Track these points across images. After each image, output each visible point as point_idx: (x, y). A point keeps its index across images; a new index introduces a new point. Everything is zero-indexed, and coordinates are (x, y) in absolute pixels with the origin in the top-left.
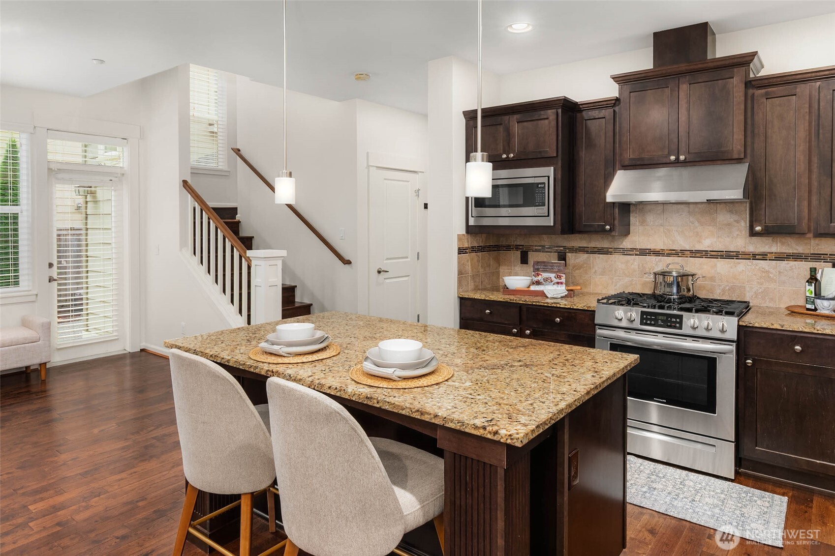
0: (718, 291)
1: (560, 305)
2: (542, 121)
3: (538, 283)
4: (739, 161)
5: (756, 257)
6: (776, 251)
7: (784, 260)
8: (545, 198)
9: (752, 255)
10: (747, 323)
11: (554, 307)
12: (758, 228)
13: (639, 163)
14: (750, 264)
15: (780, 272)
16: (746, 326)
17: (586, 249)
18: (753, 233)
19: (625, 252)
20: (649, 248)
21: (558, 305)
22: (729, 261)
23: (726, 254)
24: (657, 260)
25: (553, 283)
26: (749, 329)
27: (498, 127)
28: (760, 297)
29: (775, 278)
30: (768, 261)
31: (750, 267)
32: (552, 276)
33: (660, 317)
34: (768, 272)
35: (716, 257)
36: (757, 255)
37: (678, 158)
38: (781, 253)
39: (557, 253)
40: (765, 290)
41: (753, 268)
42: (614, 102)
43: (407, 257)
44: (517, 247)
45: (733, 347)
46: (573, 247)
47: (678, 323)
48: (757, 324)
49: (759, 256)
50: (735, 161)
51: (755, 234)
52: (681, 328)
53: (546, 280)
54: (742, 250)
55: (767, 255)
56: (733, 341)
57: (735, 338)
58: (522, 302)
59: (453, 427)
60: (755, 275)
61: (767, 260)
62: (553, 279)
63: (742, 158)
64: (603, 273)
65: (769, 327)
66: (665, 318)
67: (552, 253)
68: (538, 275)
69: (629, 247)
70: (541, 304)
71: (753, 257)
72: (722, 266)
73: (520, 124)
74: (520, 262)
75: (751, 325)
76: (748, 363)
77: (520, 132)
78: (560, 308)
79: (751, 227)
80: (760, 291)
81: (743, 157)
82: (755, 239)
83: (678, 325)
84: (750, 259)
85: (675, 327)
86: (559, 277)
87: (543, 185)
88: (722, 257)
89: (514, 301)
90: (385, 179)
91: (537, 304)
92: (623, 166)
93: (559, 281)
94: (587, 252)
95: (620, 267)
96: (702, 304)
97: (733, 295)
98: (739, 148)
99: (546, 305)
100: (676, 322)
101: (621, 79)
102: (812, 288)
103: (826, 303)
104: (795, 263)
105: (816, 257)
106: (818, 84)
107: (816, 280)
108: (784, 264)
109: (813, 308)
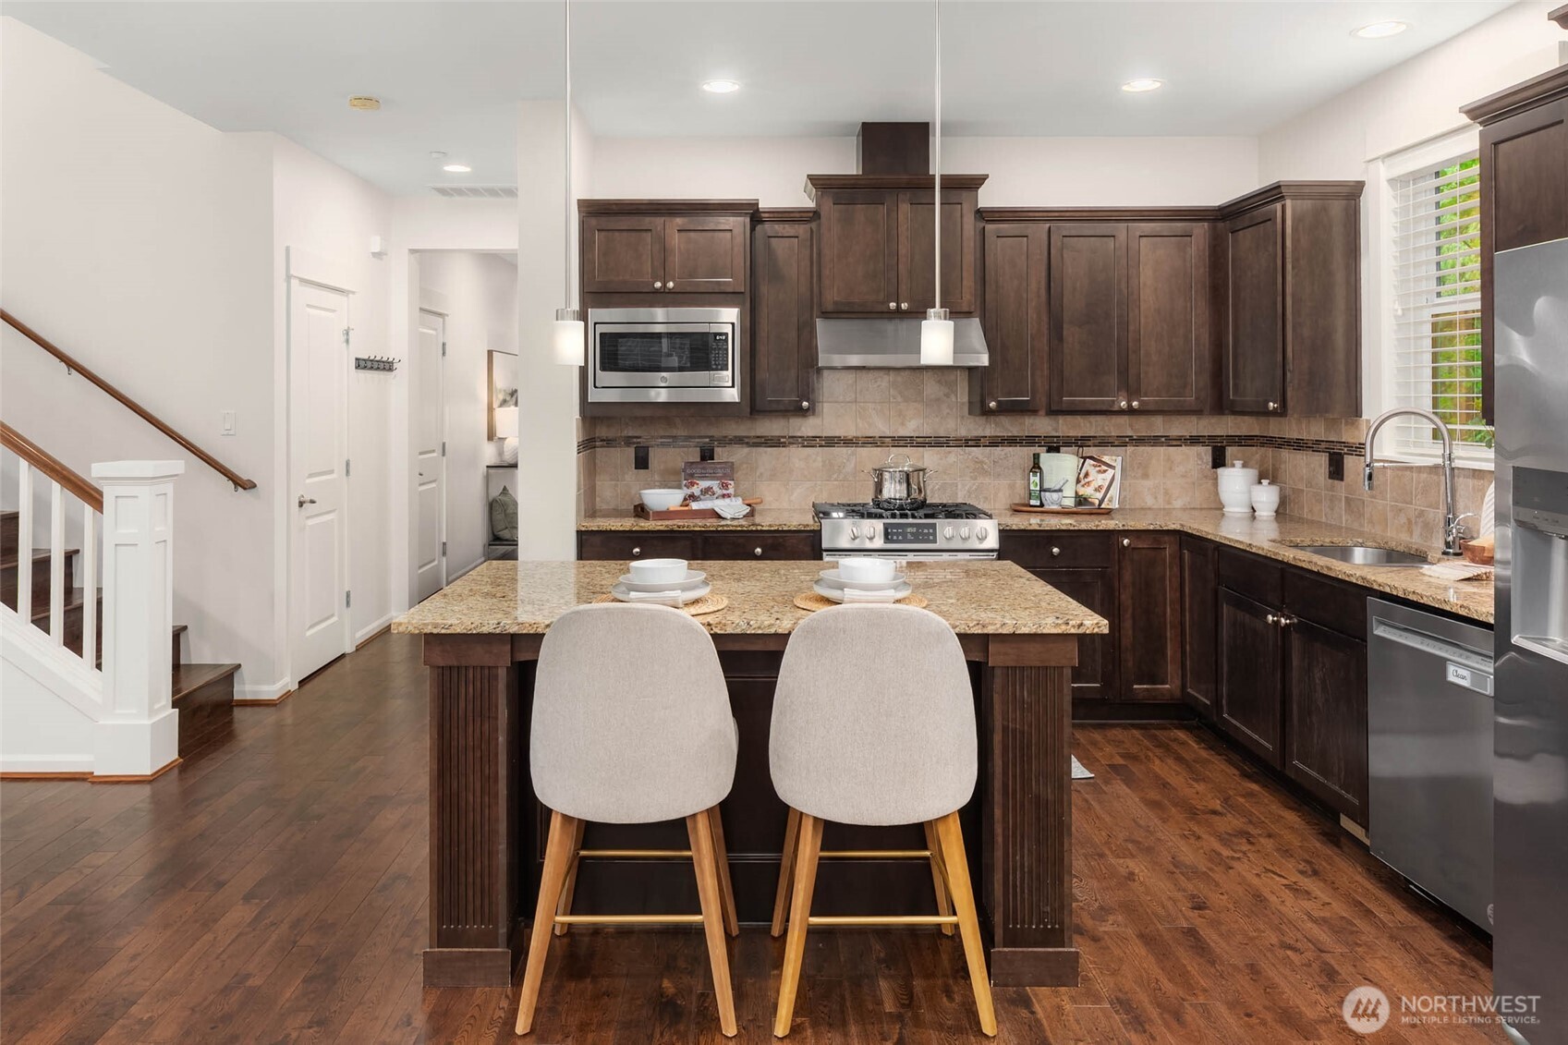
1: (762, 526)
2: (721, 234)
3: (693, 497)
4: (967, 314)
5: (968, 443)
6: (990, 434)
7: (999, 446)
8: (727, 358)
9: (966, 440)
10: (1005, 526)
11: (752, 531)
12: (992, 405)
13: (846, 309)
14: (962, 453)
15: (995, 462)
17: (746, 440)
18: (986, 412)
19: (810, 442)
20: (837, 435)
21: (759, 528)
22: (937, 450)
23: (934, 440)
24: (849, 452)
25: (716, 496)
27: (644, 234)
28: (975, 496)
29: (989, 469)
30: (982, 448)
31: (962, 457)
32: (714, 484)
33: (909, 530)
34: (982, 462)
35: (922, 445)
37: (898, 306)
38: (996, 436)
39: (698, 449)
40: (978, 486)
41: (966, 457)
42: (811, 215)
43: (331, 472)
44: (628, 441)
46: (726, 437)
47: (931, 534)
48: (1017, 527)
50: (962, 315)
51: (988, 411)
52: (935, 541)
53: (707, 491)
54: (952, 435)
57: (1001, 545)
58: (699, 529)
59: (1027, 632)
60: (968, 467)
61: (980, 446)
62: (716, 489)
63: (972, 310)
64: (773, 477)
65: (1027, 529)
66: (914, 530)
67: (690, 449)
68: (692, 484)
69: (810, 434)
70: (731, 528)
71: (965, 443)
72: (931, 458)
73: (683, 234)
74: (634, 466)
77: (682, 247)
78: (761, 531)
79: (984, 404)
80: (973, 488)
81: (974, 311)
83: (931, 538)
84: (962, 446)
85: (928, 541)
86: (725, 486)
87: (724, 337)
88: (929, 445)
89: (685, 529)
90: (308, 306)
91: (725, 528)
92: (823, 313)
93: (725, 492)
94: (748, 444)
95: (797, 465)
97: (945, 497)
98: (969, 299)
99: (739, 529)
100: (929, 534)
101: (821, 182)
102: (1037, 479)
103: (1055, 496)
104: (1011, 448)
105: (1031, 441)
106: (1048, 225)
107: (1040, 468)
108: (999, 451)
109: (1038, 504)
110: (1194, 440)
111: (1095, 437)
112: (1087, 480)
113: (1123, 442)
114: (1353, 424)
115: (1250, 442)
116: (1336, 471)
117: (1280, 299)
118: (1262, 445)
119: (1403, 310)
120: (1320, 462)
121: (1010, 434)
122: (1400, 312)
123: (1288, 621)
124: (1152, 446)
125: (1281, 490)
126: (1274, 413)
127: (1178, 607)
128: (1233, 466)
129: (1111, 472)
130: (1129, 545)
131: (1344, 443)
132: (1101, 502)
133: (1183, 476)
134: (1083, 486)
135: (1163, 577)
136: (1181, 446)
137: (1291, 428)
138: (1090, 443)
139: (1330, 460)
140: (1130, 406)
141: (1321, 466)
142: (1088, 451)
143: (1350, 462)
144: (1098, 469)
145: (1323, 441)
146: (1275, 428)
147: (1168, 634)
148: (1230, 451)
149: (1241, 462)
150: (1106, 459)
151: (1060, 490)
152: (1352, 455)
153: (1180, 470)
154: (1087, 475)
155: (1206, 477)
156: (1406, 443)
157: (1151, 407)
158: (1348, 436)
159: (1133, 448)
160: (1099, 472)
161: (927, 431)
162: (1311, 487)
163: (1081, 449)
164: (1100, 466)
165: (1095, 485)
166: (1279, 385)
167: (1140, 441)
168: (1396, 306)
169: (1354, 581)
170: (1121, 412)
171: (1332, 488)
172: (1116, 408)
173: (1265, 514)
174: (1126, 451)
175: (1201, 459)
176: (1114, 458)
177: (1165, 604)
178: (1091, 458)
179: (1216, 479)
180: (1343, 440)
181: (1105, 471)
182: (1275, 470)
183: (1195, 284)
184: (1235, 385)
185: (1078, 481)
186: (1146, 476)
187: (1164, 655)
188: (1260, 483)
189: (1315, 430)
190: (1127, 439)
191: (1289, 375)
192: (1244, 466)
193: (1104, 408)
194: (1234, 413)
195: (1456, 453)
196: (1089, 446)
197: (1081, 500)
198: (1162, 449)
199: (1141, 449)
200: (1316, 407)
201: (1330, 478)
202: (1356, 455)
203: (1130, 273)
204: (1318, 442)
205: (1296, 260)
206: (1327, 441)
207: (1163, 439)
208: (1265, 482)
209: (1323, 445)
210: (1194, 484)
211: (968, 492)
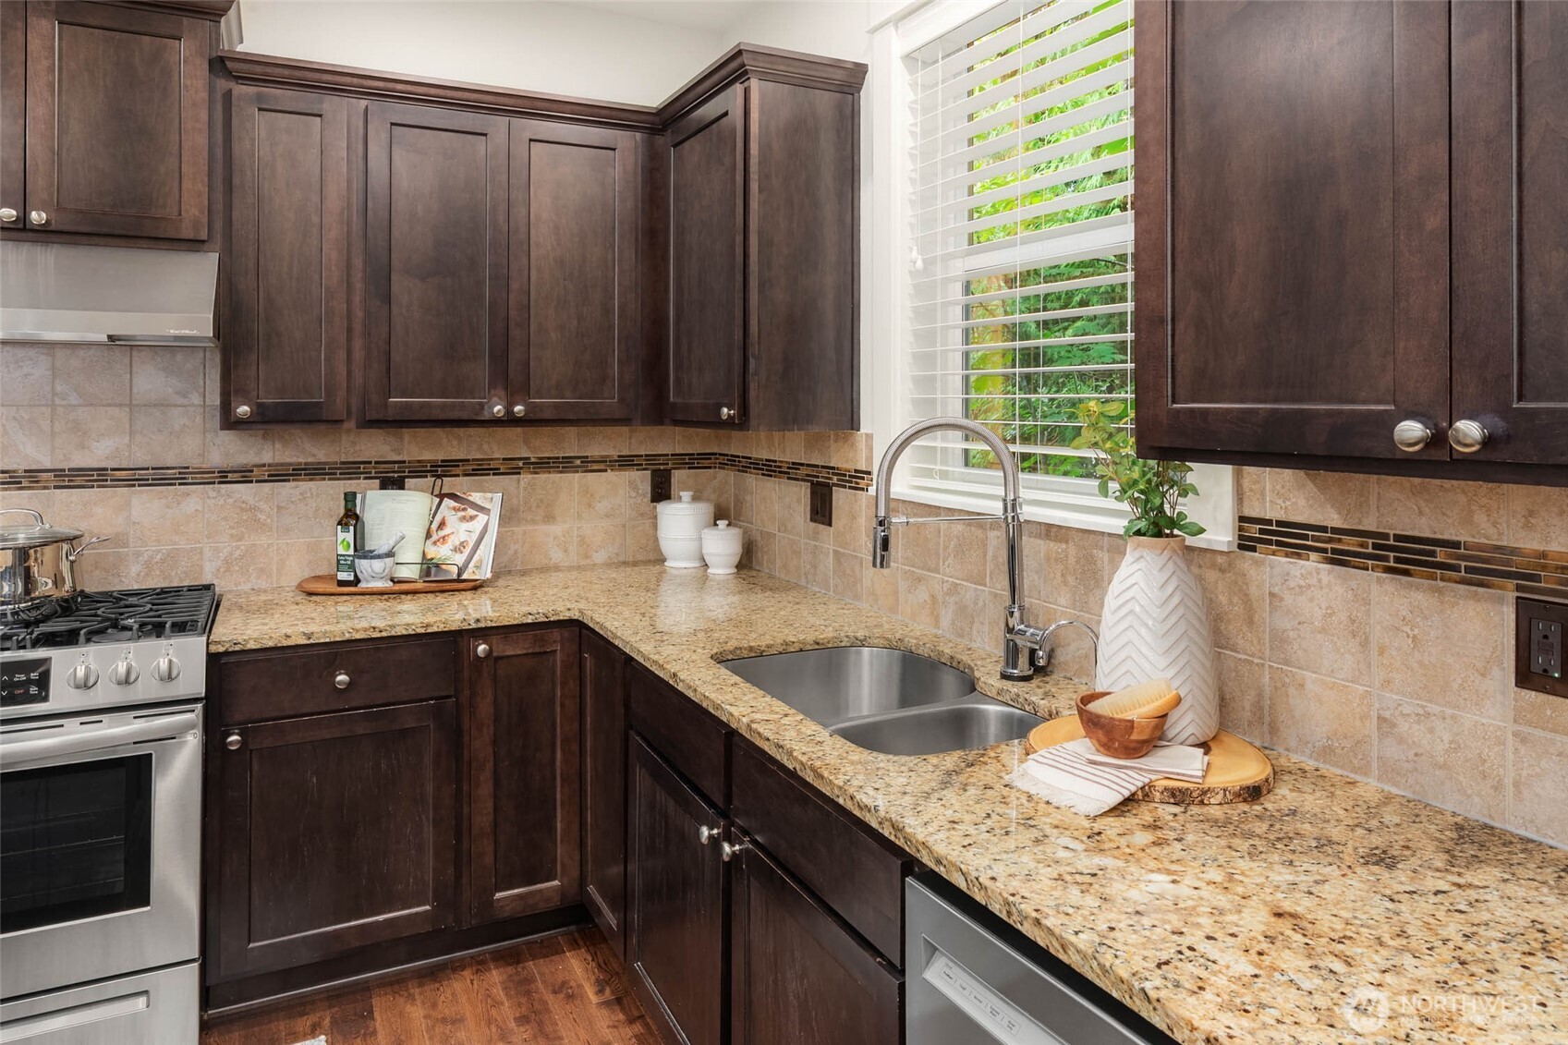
0: (135, 569)
4: (195, 245)
5: (226, 477)
6: (271, 461)
7: (289, 481)
9: (219, 472)
10: (228, 645)
12: (244, 409)
14: (214, 494)
15: (279, 508)
16: (227, 653)
18: (230, 422)
22: (162, 492)
23: (154, 474)
26: (232, 659)
28: (237, 568)
29: (269, 520)
30: (254, 485)
31: (213, 501)
34: (253, 509)
35: (128, 484)
36: (229, 472)
38: (282, 464)
40: (247, 551)
41: (222, 502)
45: (194, 715)
47: (35, 683)
48: (252, 642)
49: (236, 475)
50: (184, 245)
51: (234, 423)
52: (42, 697)
54: (195, 462)
55: (252, 471)
56: (195, 700)
57: (200, 689)
60: (225, 519)
61: (251, 482)
63: (202, 238)
65: (280, 645)
71: (221, 477)
72: (145, 506)
75: (237, 648)
76: (231, 743)
79: (226, 408)
80: (238, 553)
81: (206, 238)
82: (228, 437)
83: (36, 691)
84: (214, 483)
85: (28, 699)
88: (143, 482)
96: (99, 612)
97: (173, 573)
98: (197, 214)
100: (29, 683)
102: (350, 536)
103: (377, 565)
104: (311, 484)
105: (351, 470)
106: (363, 103)
107: (357, 518)
108: (288, 489)
109: (352, 578)
110: (625, 462)
111: (468, 460)
112: (441, 533)
113: (513, 467)
114: (846, 439)
115: (706, 463)
116: (821, 511)
117: (739, 238)
118: (722, 466)
119: (924, 261)
120: (797, 496)
121: (310, 460)
122: (920, 264)
123: (737, 847)
124: (561, 472)
125: (745, 533)
126: (729, 424)
127: (575, 748)
128: (680, 499)
129: (482, 518)
130: (489, 654)
131: (833, 468)
132: (460, 572)
133: (607, 516)
134: (435, 543)
135: (552, 701)
136: (606, 471)
137: (760, 446)
138: (457, 471)
139: (813, 493)
140: (509, 411)
141: (799, 500)
142: (449, 484)
143: (840, 497)
144: (461, 514)
145: (802, 464)
146: (736, 445)
147: (558, 796)
148: (678, 476)
149: (691, 493)
150: (476, 497)
151: (390, 554)
152: (845, 486)
153: (602, 506)
154: (442, 525)
155: (642, 515)
156: (928, 473)
157: (547, 415)
158: (840, 459)
159: (530, 476)
160: (463, 519)
161: (141, 457)
162: (785, 531)
163: (439, 481)
164: (464, 510)
165: (454, 541)
166: (737, 379)
167: (543, 465)
168: (915, 254)
169: (874, 825)
170: (497, 422)
171: (815, 536)
172: (486, 415)
173: (721, 571)
174: (519, 480)
175: (636, 489)
176: (489, 495)
177: (553, 745)
178: (453, 496)
179: (656, 517)
180: (832, 465)
181: (472, 518)
182: (739, 503)
183: (620, 223)
184: (678, 380)
185: (428, 535)
186: (549, 518)
187: (551, 830)
188: (716, 525)
189: (791, 448)
190: (521, 464)
191: (752, 361)
192: (695, 499)
193: (465, 416)
194: (677, 423)
195: (1024, 494)
196: (458, 476)
197: (429, 566)
198: (576, 477)
199: (543, 476)
200: (792, 416)
201: (811, 520)
202: (850, 488)
203: (512, 197)
204: (796, 465)
205: (765, 177)
206: (809, 465)
207: (578, 462)
208: (722, 524)
209: (804, 471)
210: (624, 526)
211: (226, 561)
